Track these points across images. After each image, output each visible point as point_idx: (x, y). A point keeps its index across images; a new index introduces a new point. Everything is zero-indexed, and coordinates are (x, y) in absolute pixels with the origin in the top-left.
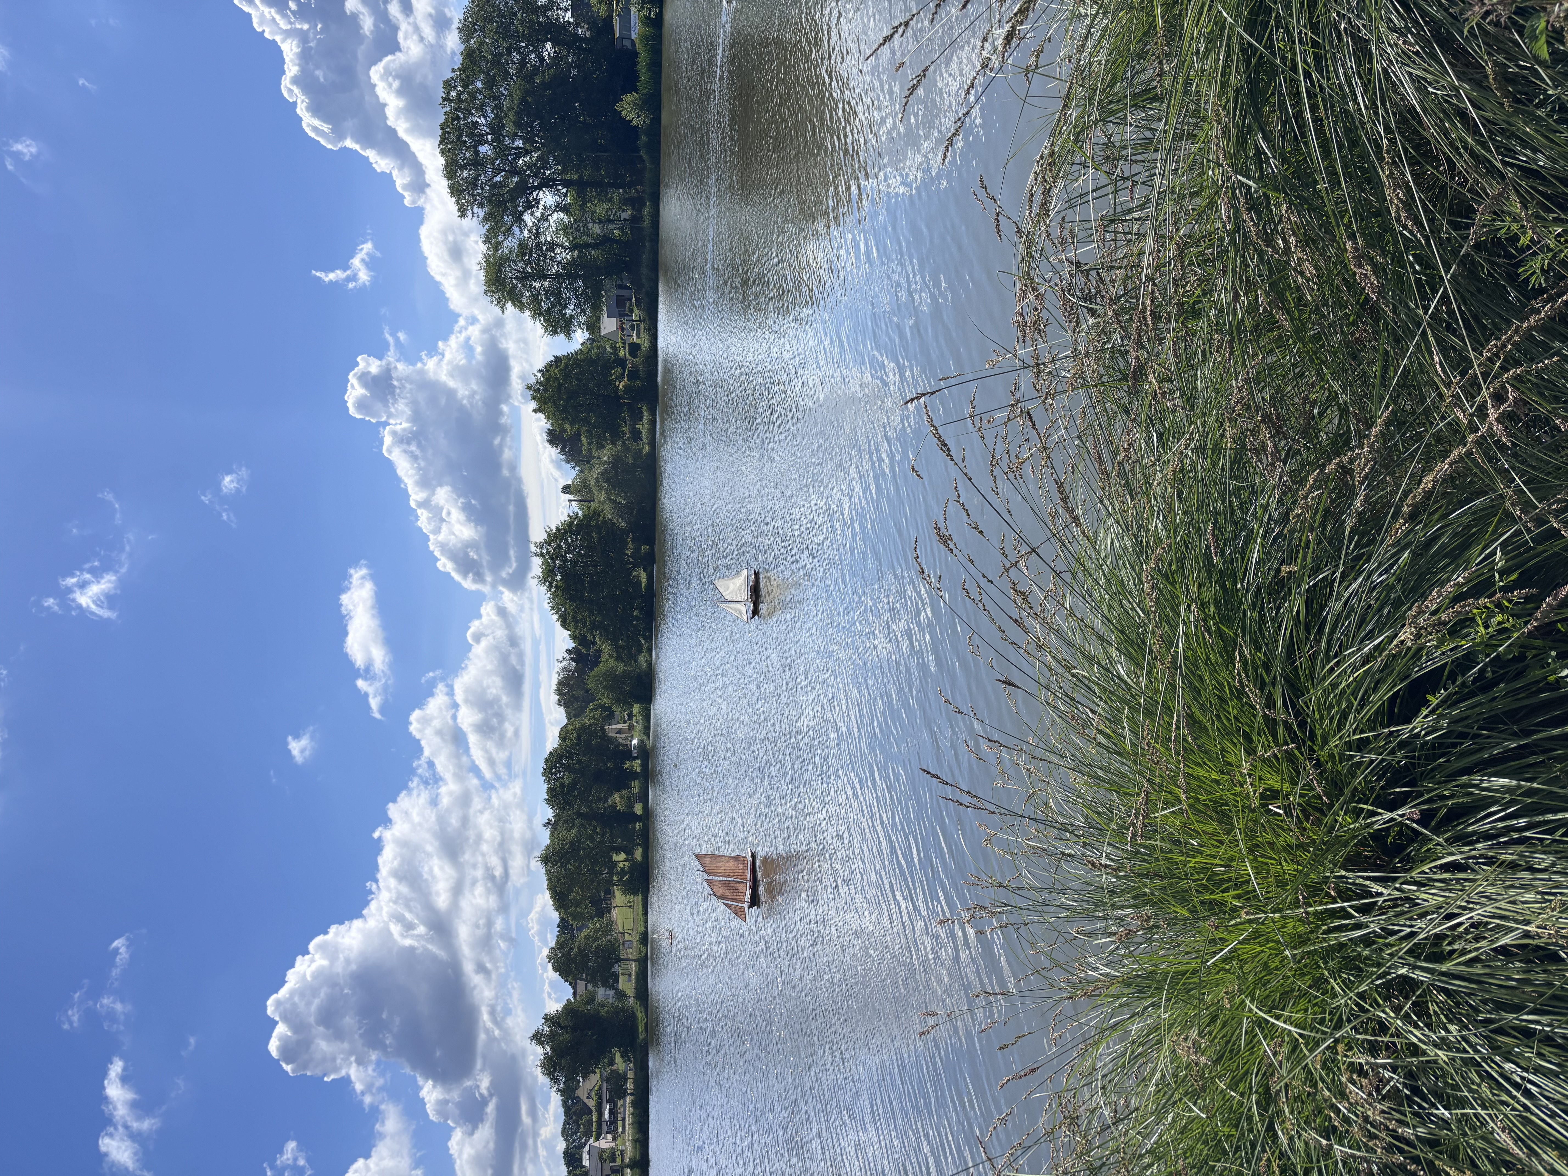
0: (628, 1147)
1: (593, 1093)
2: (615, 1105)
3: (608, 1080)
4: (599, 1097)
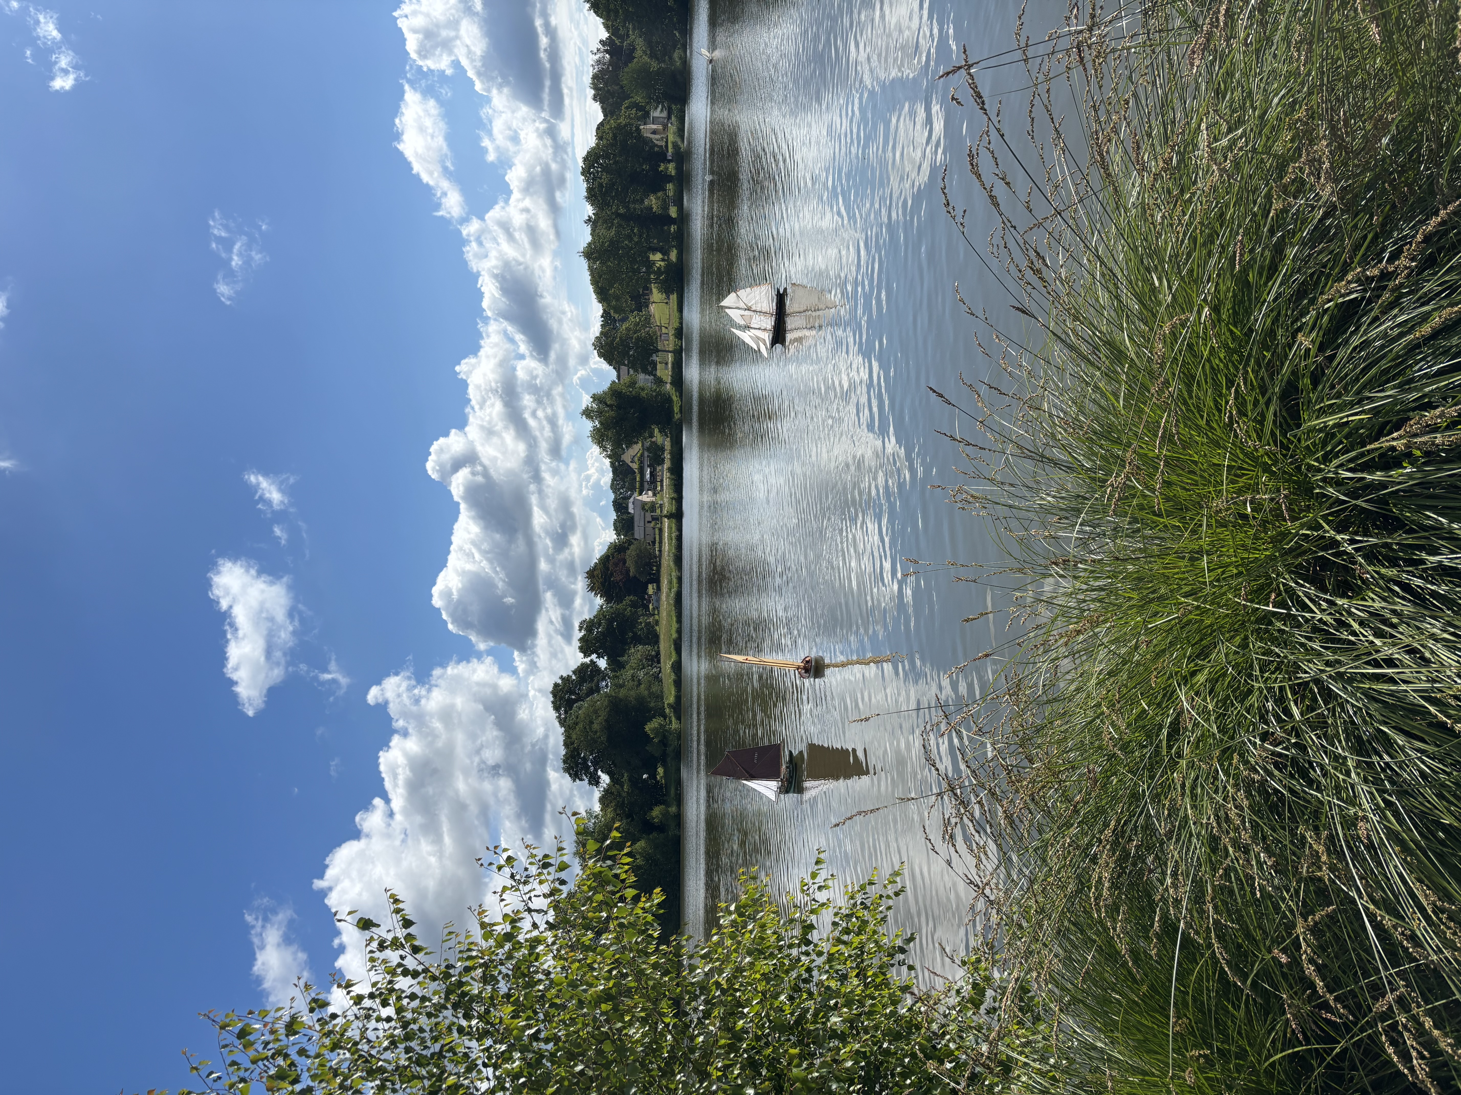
0: (666, 500)
1: (636, 459)
2: (655, 469)
3: (648, 449)
4: (641, 462)
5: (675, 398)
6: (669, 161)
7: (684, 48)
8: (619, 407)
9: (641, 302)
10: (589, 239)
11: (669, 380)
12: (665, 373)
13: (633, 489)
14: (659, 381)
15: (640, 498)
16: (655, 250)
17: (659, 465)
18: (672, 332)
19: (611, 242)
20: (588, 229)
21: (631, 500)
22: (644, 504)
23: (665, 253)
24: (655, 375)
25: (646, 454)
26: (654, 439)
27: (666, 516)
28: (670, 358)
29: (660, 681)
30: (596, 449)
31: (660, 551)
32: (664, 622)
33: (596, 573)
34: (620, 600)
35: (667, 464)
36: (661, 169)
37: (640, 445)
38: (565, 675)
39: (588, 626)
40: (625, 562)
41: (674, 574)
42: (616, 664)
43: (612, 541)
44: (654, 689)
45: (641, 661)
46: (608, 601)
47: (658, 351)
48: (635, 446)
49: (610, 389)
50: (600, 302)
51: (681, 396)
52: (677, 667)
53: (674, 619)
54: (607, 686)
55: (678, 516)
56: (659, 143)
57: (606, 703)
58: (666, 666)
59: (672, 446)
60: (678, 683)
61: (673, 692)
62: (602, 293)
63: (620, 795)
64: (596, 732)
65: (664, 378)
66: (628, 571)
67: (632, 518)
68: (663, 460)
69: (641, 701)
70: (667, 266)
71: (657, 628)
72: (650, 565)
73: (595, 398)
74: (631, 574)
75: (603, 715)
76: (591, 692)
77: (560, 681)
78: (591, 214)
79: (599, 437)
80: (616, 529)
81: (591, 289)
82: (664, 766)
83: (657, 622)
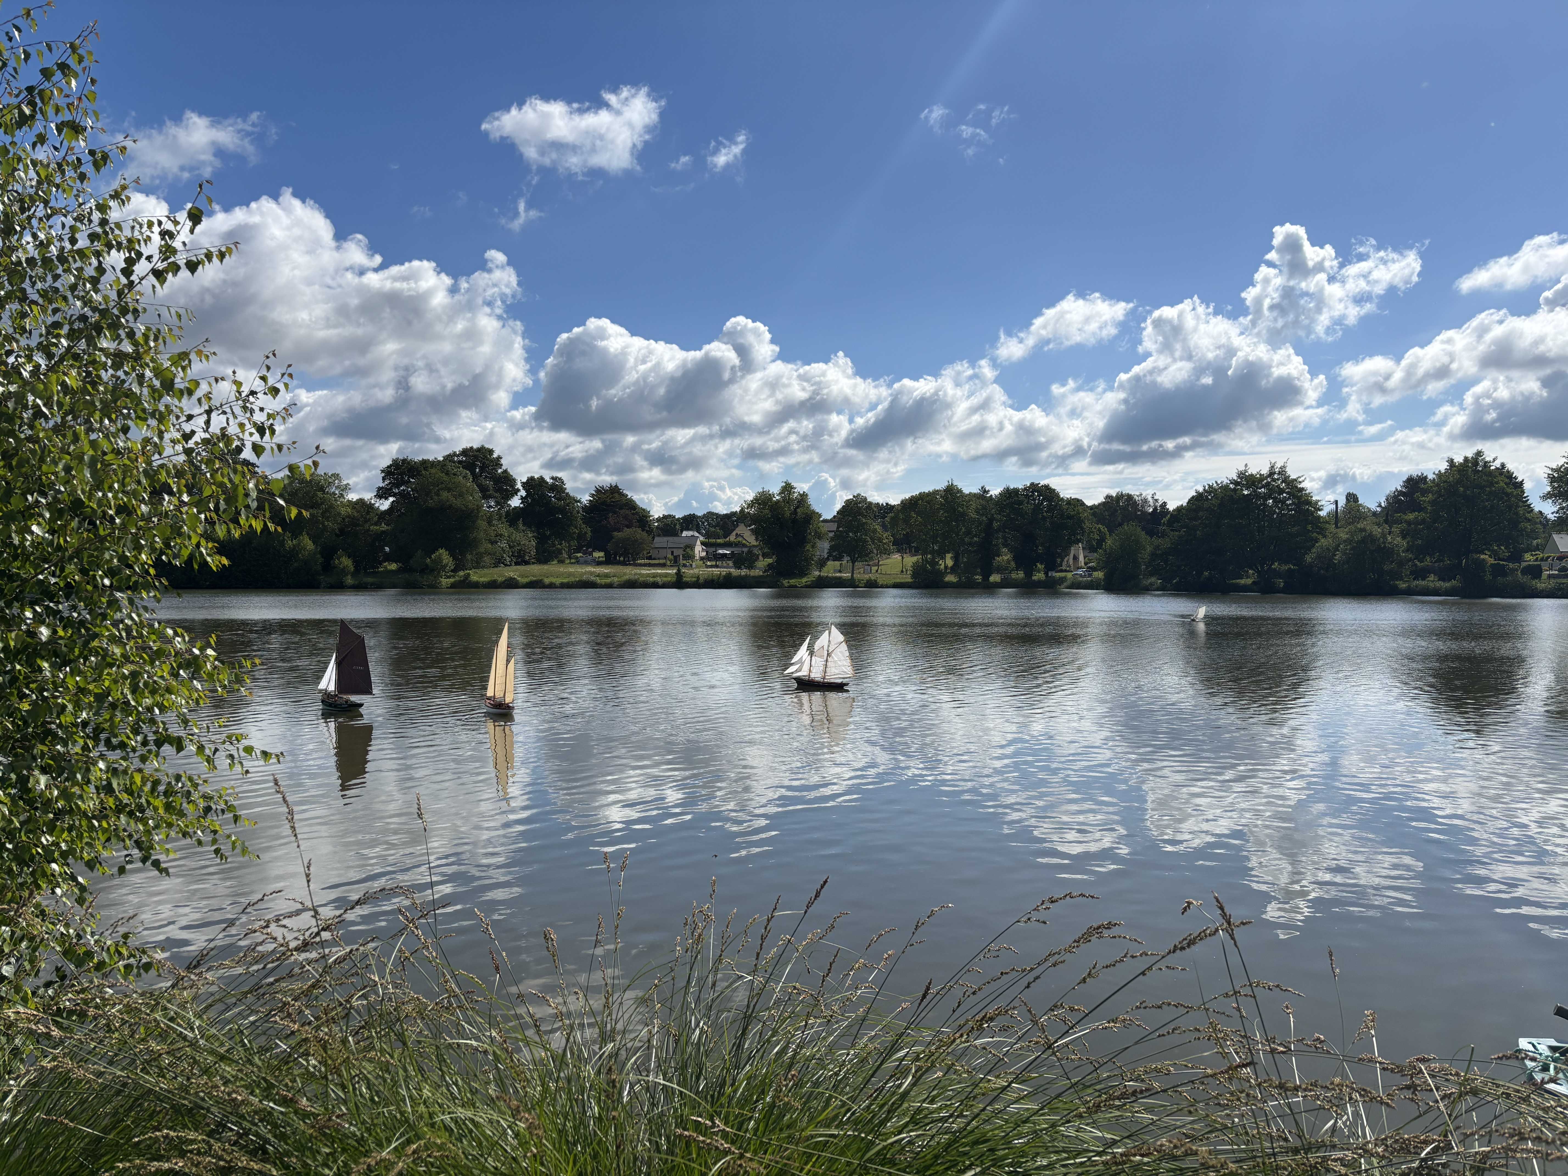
0: (696, 570)
1: (740, 539)
2: (729, 559)
4: (737, 545)
5: (804, 580)
6: (1046, 574)
7: (1162, 588)
8: (794, 521)
9: (903, 545)
10: (966, 491)
11: (823, 574)
12: (831, 569)
13: (707, 535)
14: (822, 564)
15: (698, 543)
16: (956, 559)
17: (734, 563)
18: (872, 577)
19: (963, 514)
20: (975, 490)
21: (697, 534)
22: (692, 547)
23: (953, 570)
24: (828, 559)
25: (745, 550)
26: (761, 558)
27: (679, 570)
28: (846, 575)
29: (496, 566)
30: (750, 496)
31: (641, 565)
32: (562, 569)
33: (616, 495)
34: (586, 521)
35: (735, 572)
36: (1039, 565)
37: (754, 543)
38: (503, 461)
39: (557, 486)
40: (628, 527)
41: (616, 579)
42: (514, 517)
43: (651, 513)
44: (487, 559)
45: (519, 544)
46: (585, 508)
47: (853, 562)
48: (754, 537)
49: (814, 512)
50: (902, 502)
51: (806, 587)
52: (511, 584)
53: (565, 581)
54: (490, 507)
55: (680, 583)
56: (1065, 563)
57: (470, 506)
58: (512, 572)
59: (754, 577)
60: (493, 586)
61: (482, 579)
62: (911, 505)
63: (366, 521)
64: (438, 495)
65: (825, 569)
66: (619, 530)
67: (676, 535)
68: (739, 568)
69: (474, 544)
70: (939, 571)
71: (555, 562)
72: (625, 554)
73: (804, 496)
74: (615, 533)
75: (457, 503)
76: (483, 490)
77: (495, 455)
78: (991, 493)
79: (763, 500)
80: (665, 517)
81: (916, 493)
82: (399, 571)
83: (561, 562)
